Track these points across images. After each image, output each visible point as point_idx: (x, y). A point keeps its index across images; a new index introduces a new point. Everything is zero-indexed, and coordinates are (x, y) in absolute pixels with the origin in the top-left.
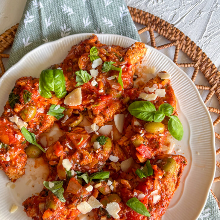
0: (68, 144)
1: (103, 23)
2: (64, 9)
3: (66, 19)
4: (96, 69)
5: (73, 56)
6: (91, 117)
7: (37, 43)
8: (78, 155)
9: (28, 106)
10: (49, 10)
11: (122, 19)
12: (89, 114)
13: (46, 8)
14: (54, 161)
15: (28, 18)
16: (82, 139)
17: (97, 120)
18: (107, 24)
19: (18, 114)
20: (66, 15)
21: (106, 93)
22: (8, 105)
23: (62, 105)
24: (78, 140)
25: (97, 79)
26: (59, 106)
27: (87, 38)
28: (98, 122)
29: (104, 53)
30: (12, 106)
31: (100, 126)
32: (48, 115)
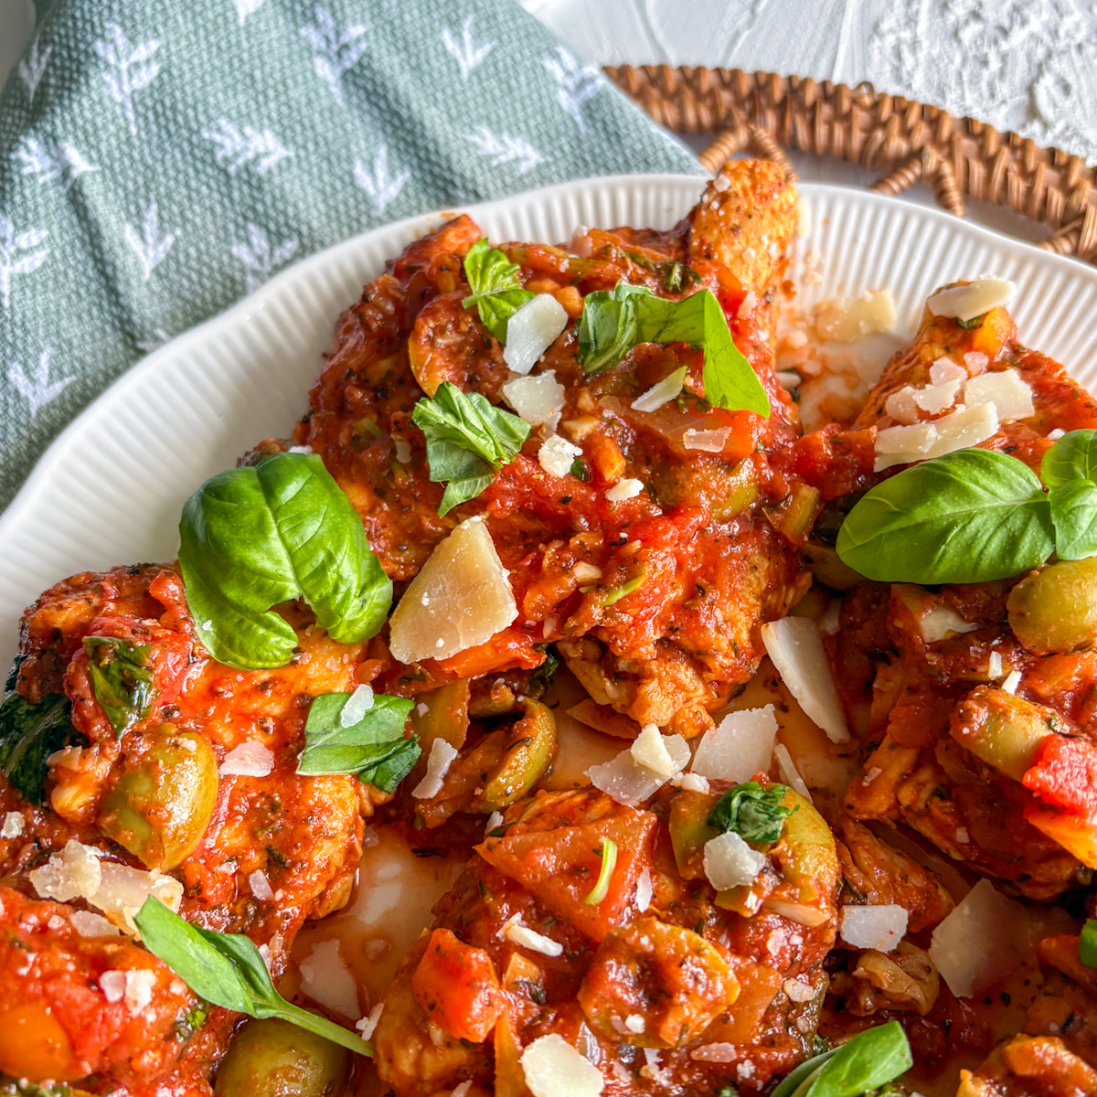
0: (517, 929)
1: (479, 157)
2: (227, 143)
3: (256, 194)
4: (536, 370)
5: (362, 349)
6: (608, 691)
8: (618, 976)
9: (143, 747)
10: (131, 174)
11: (578, 119)
12: (584, 680)
13: (112, 169)
14: (449, 1088)
15: (12, 249)
16: (610, 854)
17: (659, 701)
18: (503, 159)
19: (93, 829)
20: (245, 176)
21: (653, 502)
23: (391, 678)
24: (584, 868)
25: (570, 424)
26: (365, 694)
28: (670, 713)
29: (558, 262)
30: (32, 786)
31: (692, 732)
32: (312, 778)
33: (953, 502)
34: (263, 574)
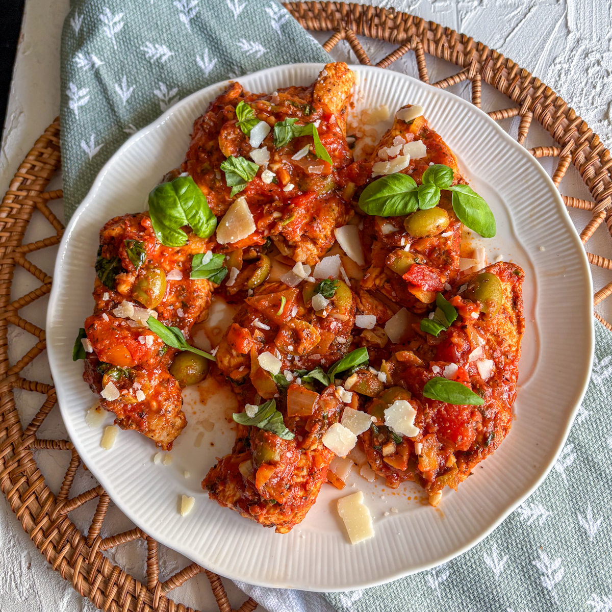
0: (257, 323)
1: (242, 52)
2: (150, 51)
3: (161, 70)
4: (261, 146)
5: (203, 138)
6: (286, 251)
7: (115, 142)
8: (286, 334)
9: (144, 272)
10: (116, 65)
11: (279, 32)
12: (279, 248)
13: (109, 63)
14: (238, 368)
15: (77, 97)
16: (284, 301)
17: (301, 255)
18: (251, 52)
19: (130, 297)
20: (157, 63)
21: (299, 190)
22: (99, 286)
23: (218, 248)
24: (277, 305)
25: (271, 165)
26: (210, 253)
27: (220, 93)
28: (305, 258)
29: (267, 108)
30: (110, 284)
31: (312, 264)
32: (194, 280)
33: (388, 192)
34: (176, 218)
